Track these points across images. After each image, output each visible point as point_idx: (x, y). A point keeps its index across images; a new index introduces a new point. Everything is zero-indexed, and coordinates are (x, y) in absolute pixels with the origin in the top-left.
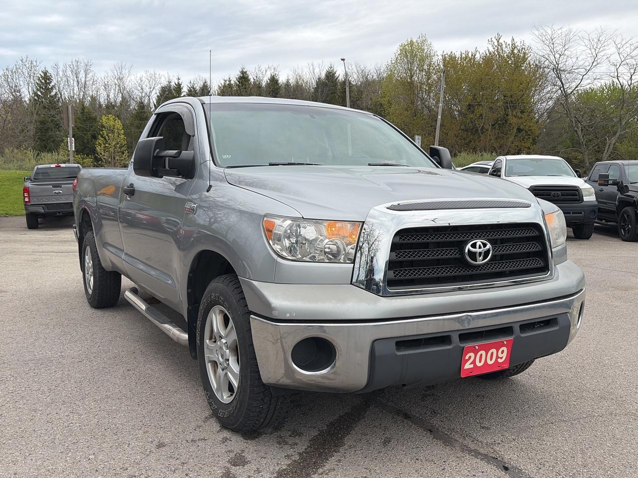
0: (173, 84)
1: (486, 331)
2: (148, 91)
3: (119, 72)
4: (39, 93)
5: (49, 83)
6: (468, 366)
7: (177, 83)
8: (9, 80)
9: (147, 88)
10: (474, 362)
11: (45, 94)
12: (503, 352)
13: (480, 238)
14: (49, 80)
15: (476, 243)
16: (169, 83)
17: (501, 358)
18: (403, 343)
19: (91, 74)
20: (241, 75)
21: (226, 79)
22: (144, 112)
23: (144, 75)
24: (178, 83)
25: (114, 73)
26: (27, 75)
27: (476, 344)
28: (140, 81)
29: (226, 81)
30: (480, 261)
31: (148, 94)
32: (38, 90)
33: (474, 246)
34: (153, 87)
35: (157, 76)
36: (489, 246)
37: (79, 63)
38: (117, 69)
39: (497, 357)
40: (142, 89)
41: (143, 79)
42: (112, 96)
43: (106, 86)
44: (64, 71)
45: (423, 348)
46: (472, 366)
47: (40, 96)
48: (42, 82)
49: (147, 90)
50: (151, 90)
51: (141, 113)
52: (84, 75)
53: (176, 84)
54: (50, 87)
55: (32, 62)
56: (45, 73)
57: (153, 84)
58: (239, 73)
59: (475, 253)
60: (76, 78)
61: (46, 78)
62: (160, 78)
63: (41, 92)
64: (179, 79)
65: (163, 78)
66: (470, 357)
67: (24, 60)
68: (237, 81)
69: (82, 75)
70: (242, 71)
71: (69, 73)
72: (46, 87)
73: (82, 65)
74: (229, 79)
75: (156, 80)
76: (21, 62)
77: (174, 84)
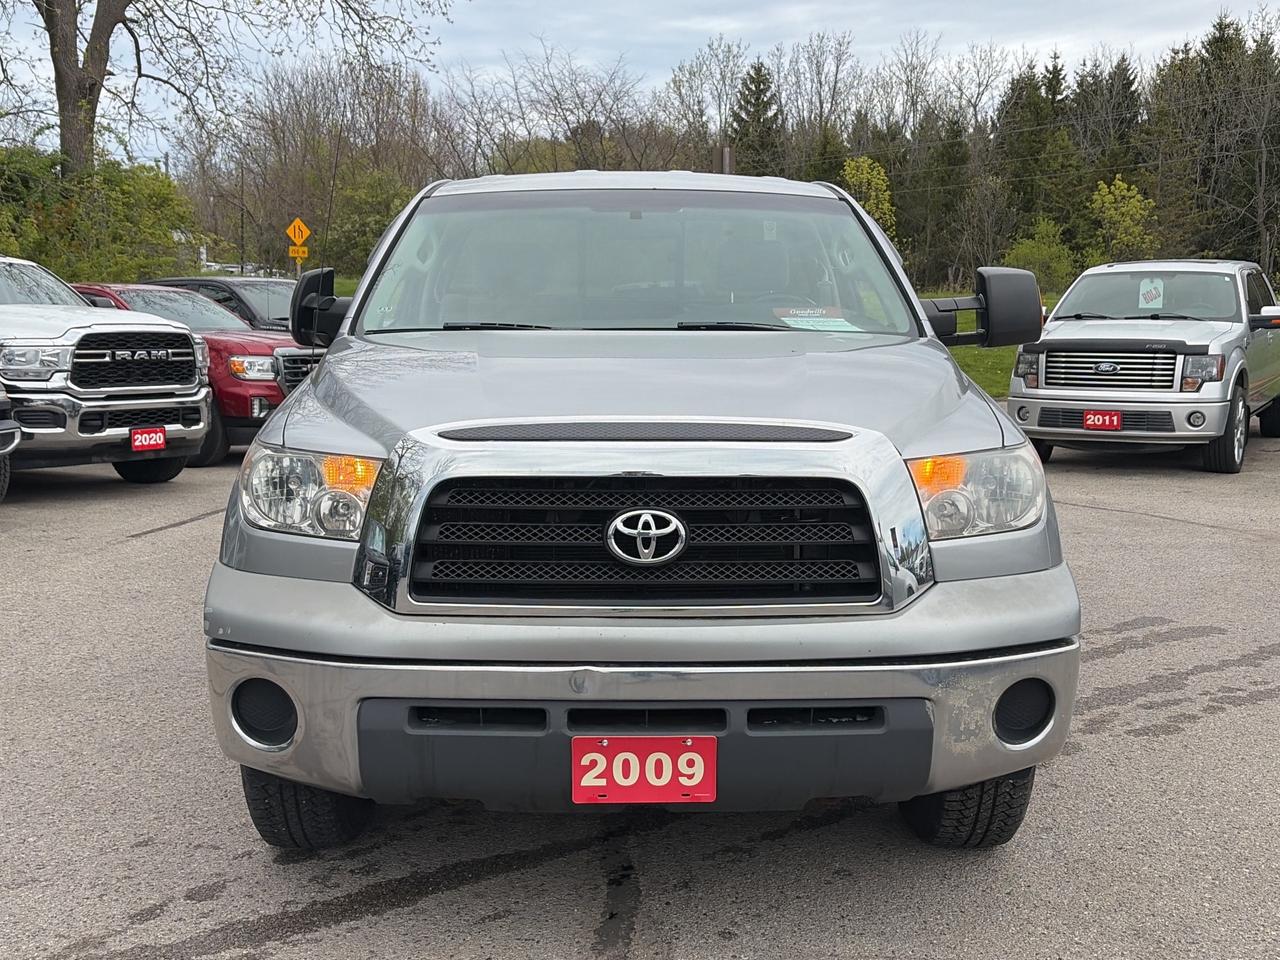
0: (1039, 71)
1: (651, 712)
2: (974, 90)
3: (909, 52)
4: (744, 115)
5: (764, 92)
6: (589, 780)
7: (1051, 68)
8: (683, 91)
9: (973, 86)
10: (607, 773)
11: (756, 116)
12: (691, 763)
13: (646, 506)
14: (764, 85)
15: (640, 516)
16: (1032, 69)
17: (690, 777)
18: (425, 712)
19: (849, 63)
20: (1218, 34)
21: (1177, 48)
22: (960, 144)
23: (968, 56)
24: (1055, 67)
25: (898, 55)
26: (719, 77)
27: (605, 738)
28: (956, 70)
29: (1177, 53)
30: (647, 557)
31: (973, 101)
32: (741, 107)
33: (631, 523)
34: (985, 83)
35: (996, 55)
36: (675, 523)
37: (825, 40)
38: (907, 46)
39: (676, 773)
40: (960, 89)
41: (965, 65)
42: (898, 109)
43: (886, 86)
44: (795, 61)
45: (485, 728)
46: (603, 782)
47: (743, 119)
48: (749, 89)
49: (971, 90)
50: (981, 89)
51: (952, 146)
52: (833, 69)
53: (1047, 70)
54: (765, 99)
55: (729, 48)
56: (758, 69)
57: (987, 75)
58: (1212, 29)
59: (633, 539)
60: (818, 75)
61: (759, 78)
62: (1005, 60)
63: (748, 113)
64: (1056, 57)
65: (1011, 59)
66: (594, 763)
67: (715, 46)
68: (1203, 51)
69: (830, 66)
70: (1220, 24)
71: (803, 65)
72: (757, 99)
73: (831, 43)
74: (1186, 45)
75: (995, 64)
76: (707, 50)
77: (1044, 71)
